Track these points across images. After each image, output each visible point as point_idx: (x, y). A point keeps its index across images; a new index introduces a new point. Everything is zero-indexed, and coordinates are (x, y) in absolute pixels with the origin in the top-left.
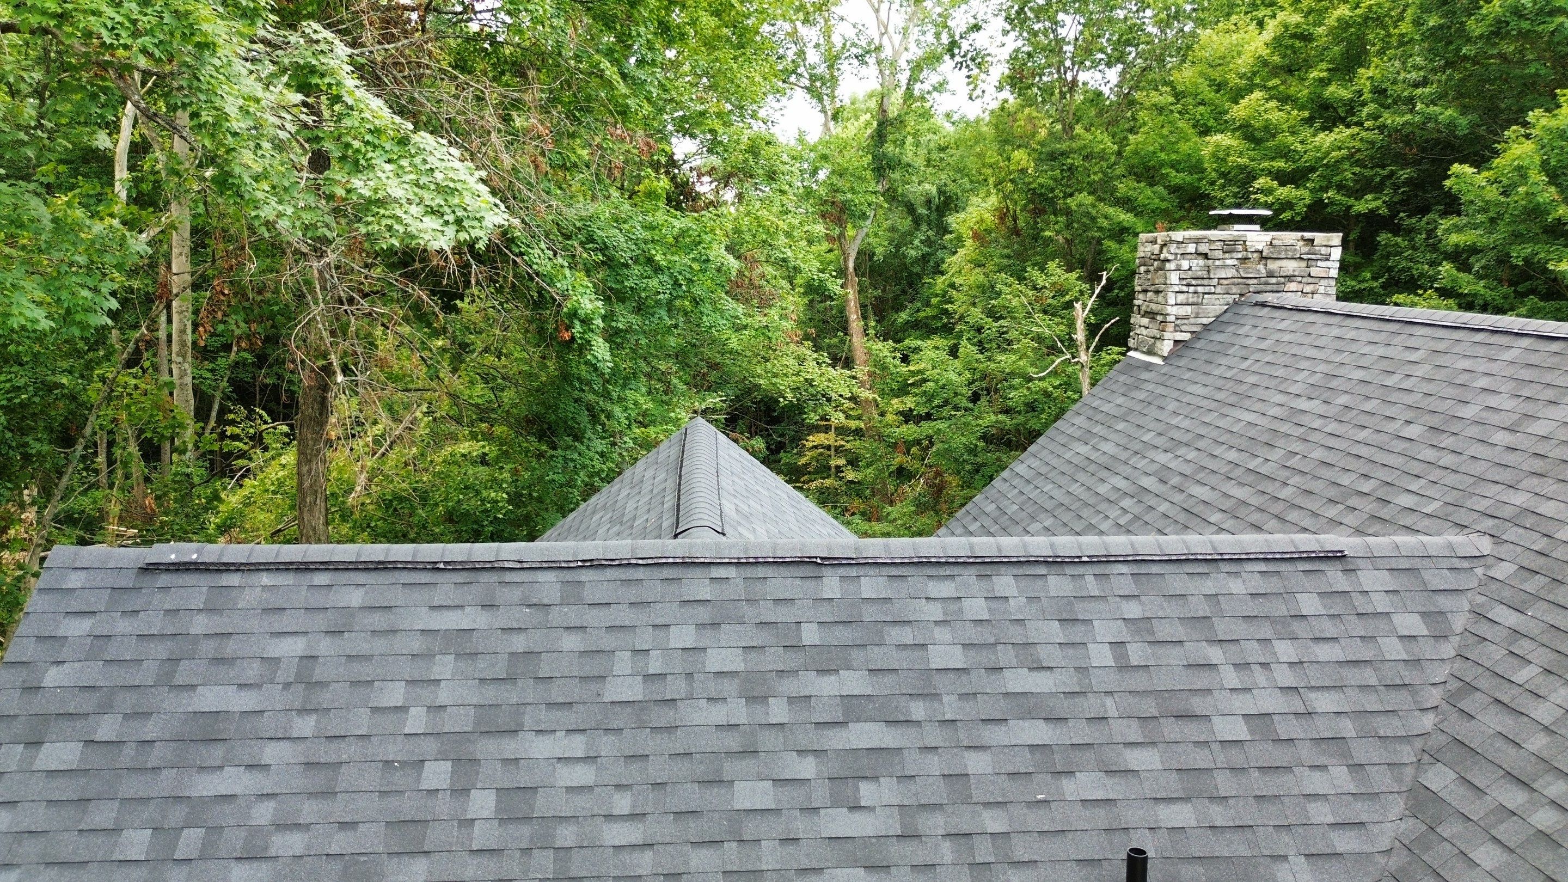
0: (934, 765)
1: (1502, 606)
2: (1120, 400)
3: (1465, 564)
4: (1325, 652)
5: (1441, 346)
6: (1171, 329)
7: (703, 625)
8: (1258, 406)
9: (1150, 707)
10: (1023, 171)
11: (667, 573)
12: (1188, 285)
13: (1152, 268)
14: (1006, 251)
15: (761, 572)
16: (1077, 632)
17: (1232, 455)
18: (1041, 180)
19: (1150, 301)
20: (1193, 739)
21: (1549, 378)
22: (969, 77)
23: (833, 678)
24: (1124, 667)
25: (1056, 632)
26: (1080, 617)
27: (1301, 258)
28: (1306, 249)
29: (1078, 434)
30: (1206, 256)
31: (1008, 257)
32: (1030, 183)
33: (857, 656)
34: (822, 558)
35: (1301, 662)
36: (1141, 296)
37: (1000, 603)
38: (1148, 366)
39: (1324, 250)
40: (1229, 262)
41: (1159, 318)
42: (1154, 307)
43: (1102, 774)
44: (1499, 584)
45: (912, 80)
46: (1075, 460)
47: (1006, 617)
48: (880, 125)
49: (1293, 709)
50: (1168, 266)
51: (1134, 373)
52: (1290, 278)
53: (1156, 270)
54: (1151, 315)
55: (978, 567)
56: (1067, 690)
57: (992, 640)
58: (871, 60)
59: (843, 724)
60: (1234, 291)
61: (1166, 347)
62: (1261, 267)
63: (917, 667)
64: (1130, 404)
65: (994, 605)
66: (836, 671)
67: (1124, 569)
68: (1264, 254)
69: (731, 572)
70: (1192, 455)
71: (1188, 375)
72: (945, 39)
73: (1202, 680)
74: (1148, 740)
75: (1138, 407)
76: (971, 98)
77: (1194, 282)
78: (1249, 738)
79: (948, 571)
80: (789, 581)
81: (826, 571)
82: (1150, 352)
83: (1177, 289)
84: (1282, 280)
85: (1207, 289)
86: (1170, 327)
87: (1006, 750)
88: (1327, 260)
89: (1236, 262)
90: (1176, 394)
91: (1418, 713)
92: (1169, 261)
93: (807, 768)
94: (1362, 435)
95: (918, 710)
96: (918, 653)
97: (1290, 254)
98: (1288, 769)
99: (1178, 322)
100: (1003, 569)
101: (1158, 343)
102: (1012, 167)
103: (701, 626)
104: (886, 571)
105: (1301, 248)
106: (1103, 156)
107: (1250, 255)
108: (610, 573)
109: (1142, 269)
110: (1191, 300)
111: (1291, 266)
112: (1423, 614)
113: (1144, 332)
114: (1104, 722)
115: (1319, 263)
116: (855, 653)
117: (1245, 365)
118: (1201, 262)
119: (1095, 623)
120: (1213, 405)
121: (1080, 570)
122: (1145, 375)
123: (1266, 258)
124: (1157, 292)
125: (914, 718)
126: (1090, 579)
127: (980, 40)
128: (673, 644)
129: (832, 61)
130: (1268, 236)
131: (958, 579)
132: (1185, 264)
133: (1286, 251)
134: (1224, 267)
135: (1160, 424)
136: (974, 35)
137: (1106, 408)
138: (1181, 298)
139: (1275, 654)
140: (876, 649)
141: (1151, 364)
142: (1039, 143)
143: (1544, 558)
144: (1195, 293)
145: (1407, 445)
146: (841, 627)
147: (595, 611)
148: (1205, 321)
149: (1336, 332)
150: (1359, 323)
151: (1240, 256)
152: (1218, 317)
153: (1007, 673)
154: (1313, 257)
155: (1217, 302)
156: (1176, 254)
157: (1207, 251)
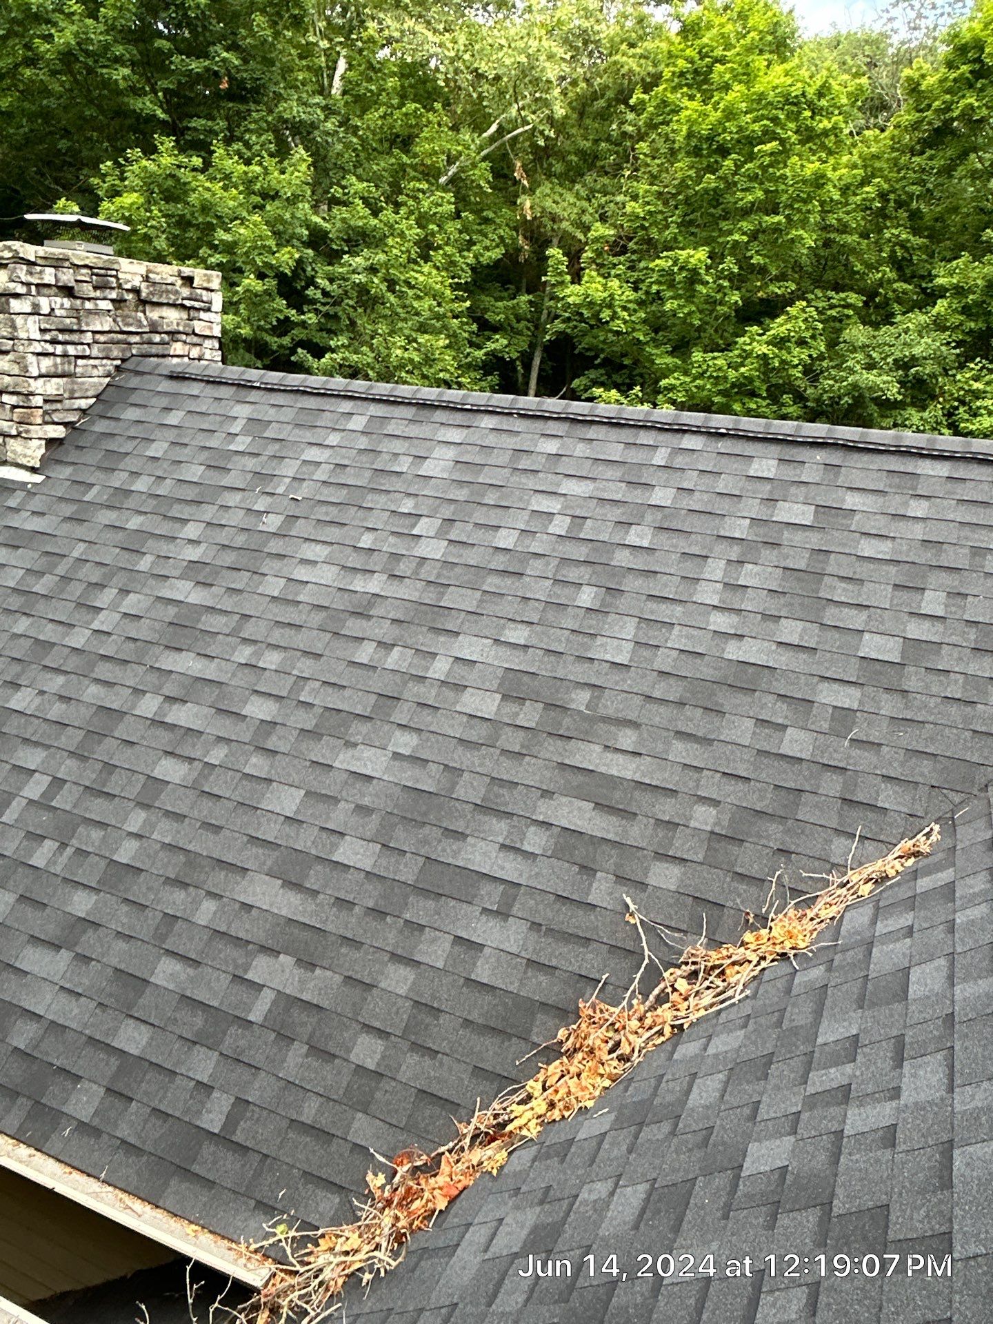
6: (39, 421)
12: (54, 342)
27: (183, 306)
28: (186, 292)
30: (68, 291)
39: (205, 296)
40: (104, 305)
41: (11, 400)
50: (17, 305)
52: (174, 335)
60: (115, 353)
61: (34, 452)
62: (141, 316)
68: (144, 295)
77: (61, 337)
83: (38, 348)
84: (166, 337)
85: (79, 350)
86: (37, 417)
88: (209, 310)
89: (110, 306)
92: (17, 296)
97: (171, 298)
99: (47, 407)
101: (13, 444)
105: (182, 291)
107: (125, 296)
110: (60, 369)
111: (172, 317)
115: (202, 315)
118: (67, 302)
123: (145, 302)
130: (140, 268)
132: (45, 304)
133: (166, 291)
138: (46, 363)
141: (11, 481)
144: (64, 355)
148: (84, 404)
151: (114, 295)
152: (99, 396)
155: (95, 372)
156: (28, 285)
157: (72, 284)
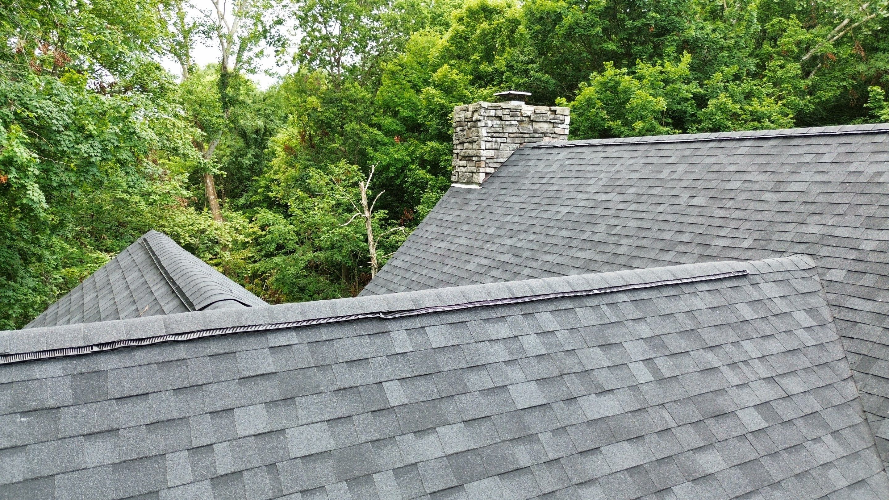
1: (853, 299)
2: (458, 212)
3: (806, 274)
4: (773, 346)
5: (687, 153)
6: (484, 166)
7: (274, 403)
8: (568, 202)
10: (315, 109)
11: (214, 347)
12: (492, 137)
13: (466, 128)
14: (307, 157)
15: (325, 334)
16: (617, 357)
17: (564, 233)
18: (326, 114)
19: (467, 149)
20: (735, 434)
21: (780, 159)
22: (276, 51)
23: (432, 437)
24: (661, 380)
25: (601, 357)
26: (613, 341)
27: (550, 122)
28: (552, 117)
29: (434, 236)
30: (500, 118)
31: (309, 160)
32: (319, 117)
33: (447, 408)
34: (384, 313)
35: (764, 356)
36: (459, 147)
37: (550, 336)
38: (470, 191)
39: (561, 118)
40: (514, 123)
41: (475, 159)
42: (471, 152)
43: (690, 484)
44: (840, 285)
45: (242, 49)
46: (439, 252)
47: (559, 349)
48: (222, 76)
49: (779, 395)
50: (479, 124)
51: (462, 196)
52: (545, 134)
53: (470, 129)
54: (468, 158)
55: (520, 307)
56: (632, 409)
57: (557, 373)
58: (214, 35)
59: (458, 488)
60: (517, 141)
61: (481, 177)
62: (530, 126)
63: (505, 410)
64: (466, 214)
65: (545, 338)
66: (433, 429)
68: (532, 118)
69: (292, 338)
70: (532, 237)
71: (503, 192)
72: (260, 28)
73: (715, 382)
74: (706, 443)
75: (474, 215)
76: (278, 65)
77: (495, 135)
78: (767, 425)
79: (499, 313)
80: (356, 341)
81: (391, 326)
82: (469, 182)
83: (486, 139)
84: (541, 135)
85: (502, 140)
86: (483, 164)
87: (611, 479)
88: (563, 123)
89: (516, 123)
90: (500, 204)
91: (842, 383)
92: (480, 121)
94: (661, 208)
95: (523, 455)
96: (501, 396)
97: (545, 119)
98: (802, 445)
99: (487, 161)
100: (540, 307)
101: (475, 176)
102: (308, 106)
103: (271, 404)
104: (446, 319)
105: (550, 116)
106: (363, 100)
107: (524, 119)
108: (140, 356)
109: (458, 129)
110: (494, 147)
111: (545, 127)
112: (806, 310)
113: (463, 170)
114: (669, 433)
115: (560, 126)
117: (544, 181)
118: (499, 122)
119: (625, 345)
120: (532, 206)
121: (595, 301)
122: (469, 196)
123: (533, 121)
124: (472, 142)
125: (523, 465)
126: (605, 308)
127: (282, 30)
128: (242, 431)
129: (187, 33)
130: (532, 108)
131: (509, 319)
132: (490, 123)
133: (543, 117)
134: (511, 125)
135: (496, 223)
136: (278, 27)
137: (448, 218)
138: (488, 145)
139: (746, 352)
140: (463, 397)
141: (471, 189)
142: (322, 93)
143: (862, 263)
144: (496, 142)
145: (700, 209)
146: (422, 381)
147: (128, 406)
148: (502, 160)
149: (603, 155)
150: (617, 148)
151: (519, 119)
152: (509, 158)
153: (581, 401)
154: (556, 121)
155: (508, 148)
156: (484, 116)
157: (501, 115)
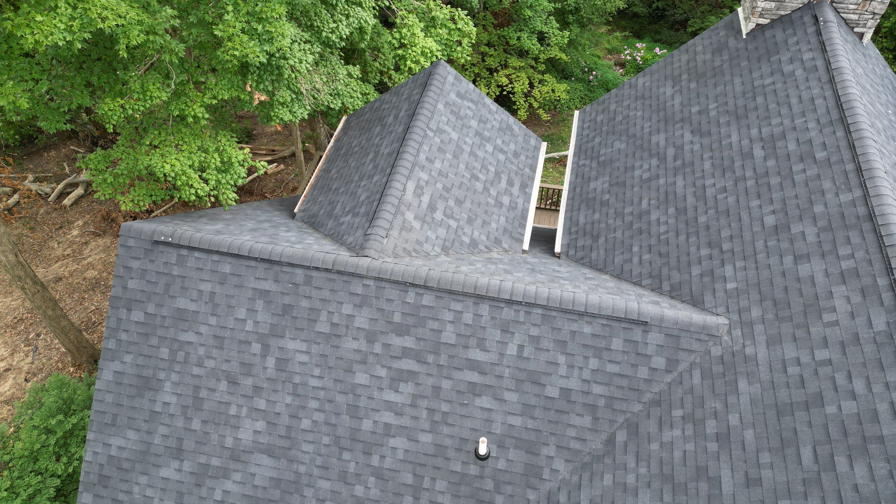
0: (430, 381)
1: (700, 370)
2: (708, 57)
4: (611, 368)
6: (757, 16)
7: (356, 305)
8: (744, 131)
9: (523, 376)
11: (345, 278)
15: (383, 284)
16: (506, 337)
17: (708, 165)
20: (535, 393)
21: (839, 234)
23: (401, 338)
24: (520, 356)
25: (497, 335)
26: (511, 330)
29: (676, 72)
33: (413, 331)
34: (409, 283)
35: (598, 370)
37: (479, 318)
43: (493, 399)
46: (661, 99)
47: (479, 325)
49: (583, 390)
55: (475, 298)
56: (492, 362)
57: (469, 334)
63: (435, 340)
64: (709, 65)
65: (476, 318)
66: (403, 336)
67: (540, 311)
70: (697, 147)
73: (550, 369)
74: (516, 389)
75: (709, 73)
78: (558, 397)
79: (461, 298)
80: (394, 291)
87: (459, 381)
90: (728, 78)
91: (636, 403)
93: (383, 373)
94: (754, 203)
95: (431, 359)
96: (438, 334)
98: (568, 413)
99: (763, 12)
100: (486, 301)
104: (436, 293)
108: (323, 274)
112: (668, 359)
114: (502, 378)
116: (412, 329)
117: (768, 81)
119: (516, 334)
120: (732, 108)
121: (519, 308)
125: (428, 361)
128: (343, 312)
135: (705, 102)
137: (700, 58)
139: (588, 364)
140: (422, 328)
143: (731, 357)
145: (760, 229)
146: (410, 316)
147: (316, 291)
153: (470, 350)
